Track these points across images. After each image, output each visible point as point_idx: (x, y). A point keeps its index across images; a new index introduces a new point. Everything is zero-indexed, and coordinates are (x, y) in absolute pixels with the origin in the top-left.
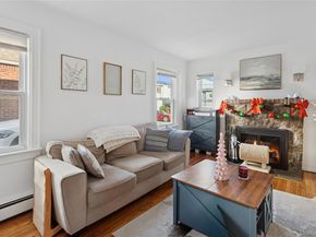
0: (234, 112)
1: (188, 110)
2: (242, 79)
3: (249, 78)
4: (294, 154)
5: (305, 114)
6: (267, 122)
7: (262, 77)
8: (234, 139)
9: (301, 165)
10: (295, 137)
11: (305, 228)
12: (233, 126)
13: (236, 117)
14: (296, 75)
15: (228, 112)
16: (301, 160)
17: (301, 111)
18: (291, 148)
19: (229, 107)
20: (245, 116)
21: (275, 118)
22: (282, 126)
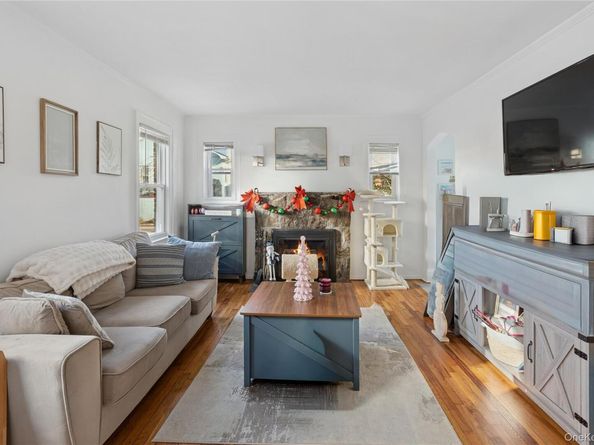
0: (270, 207)
1: (191, 207)
2: (279, 157)
3: (287, 157)
4: (342, 260)
5: (352, 209)
6: (313, 220)
7: (304, 156)
8: (270, 250)
9: (348, 273)
10: (343, 237)
11: (377, 336)
12: (268, 229)
13: (272, 215)
14: (341, 157)
15: (261, 208)
16: (349, 267)
17: (348, 204)
18: (339, 253)
19: (262, 200)
20: (285, 213)
21: (322, 214)
22: (330, 225)
